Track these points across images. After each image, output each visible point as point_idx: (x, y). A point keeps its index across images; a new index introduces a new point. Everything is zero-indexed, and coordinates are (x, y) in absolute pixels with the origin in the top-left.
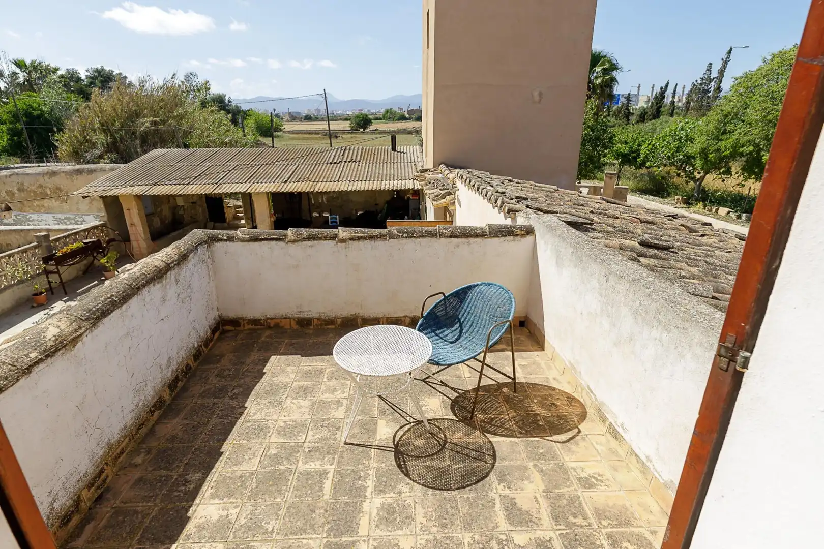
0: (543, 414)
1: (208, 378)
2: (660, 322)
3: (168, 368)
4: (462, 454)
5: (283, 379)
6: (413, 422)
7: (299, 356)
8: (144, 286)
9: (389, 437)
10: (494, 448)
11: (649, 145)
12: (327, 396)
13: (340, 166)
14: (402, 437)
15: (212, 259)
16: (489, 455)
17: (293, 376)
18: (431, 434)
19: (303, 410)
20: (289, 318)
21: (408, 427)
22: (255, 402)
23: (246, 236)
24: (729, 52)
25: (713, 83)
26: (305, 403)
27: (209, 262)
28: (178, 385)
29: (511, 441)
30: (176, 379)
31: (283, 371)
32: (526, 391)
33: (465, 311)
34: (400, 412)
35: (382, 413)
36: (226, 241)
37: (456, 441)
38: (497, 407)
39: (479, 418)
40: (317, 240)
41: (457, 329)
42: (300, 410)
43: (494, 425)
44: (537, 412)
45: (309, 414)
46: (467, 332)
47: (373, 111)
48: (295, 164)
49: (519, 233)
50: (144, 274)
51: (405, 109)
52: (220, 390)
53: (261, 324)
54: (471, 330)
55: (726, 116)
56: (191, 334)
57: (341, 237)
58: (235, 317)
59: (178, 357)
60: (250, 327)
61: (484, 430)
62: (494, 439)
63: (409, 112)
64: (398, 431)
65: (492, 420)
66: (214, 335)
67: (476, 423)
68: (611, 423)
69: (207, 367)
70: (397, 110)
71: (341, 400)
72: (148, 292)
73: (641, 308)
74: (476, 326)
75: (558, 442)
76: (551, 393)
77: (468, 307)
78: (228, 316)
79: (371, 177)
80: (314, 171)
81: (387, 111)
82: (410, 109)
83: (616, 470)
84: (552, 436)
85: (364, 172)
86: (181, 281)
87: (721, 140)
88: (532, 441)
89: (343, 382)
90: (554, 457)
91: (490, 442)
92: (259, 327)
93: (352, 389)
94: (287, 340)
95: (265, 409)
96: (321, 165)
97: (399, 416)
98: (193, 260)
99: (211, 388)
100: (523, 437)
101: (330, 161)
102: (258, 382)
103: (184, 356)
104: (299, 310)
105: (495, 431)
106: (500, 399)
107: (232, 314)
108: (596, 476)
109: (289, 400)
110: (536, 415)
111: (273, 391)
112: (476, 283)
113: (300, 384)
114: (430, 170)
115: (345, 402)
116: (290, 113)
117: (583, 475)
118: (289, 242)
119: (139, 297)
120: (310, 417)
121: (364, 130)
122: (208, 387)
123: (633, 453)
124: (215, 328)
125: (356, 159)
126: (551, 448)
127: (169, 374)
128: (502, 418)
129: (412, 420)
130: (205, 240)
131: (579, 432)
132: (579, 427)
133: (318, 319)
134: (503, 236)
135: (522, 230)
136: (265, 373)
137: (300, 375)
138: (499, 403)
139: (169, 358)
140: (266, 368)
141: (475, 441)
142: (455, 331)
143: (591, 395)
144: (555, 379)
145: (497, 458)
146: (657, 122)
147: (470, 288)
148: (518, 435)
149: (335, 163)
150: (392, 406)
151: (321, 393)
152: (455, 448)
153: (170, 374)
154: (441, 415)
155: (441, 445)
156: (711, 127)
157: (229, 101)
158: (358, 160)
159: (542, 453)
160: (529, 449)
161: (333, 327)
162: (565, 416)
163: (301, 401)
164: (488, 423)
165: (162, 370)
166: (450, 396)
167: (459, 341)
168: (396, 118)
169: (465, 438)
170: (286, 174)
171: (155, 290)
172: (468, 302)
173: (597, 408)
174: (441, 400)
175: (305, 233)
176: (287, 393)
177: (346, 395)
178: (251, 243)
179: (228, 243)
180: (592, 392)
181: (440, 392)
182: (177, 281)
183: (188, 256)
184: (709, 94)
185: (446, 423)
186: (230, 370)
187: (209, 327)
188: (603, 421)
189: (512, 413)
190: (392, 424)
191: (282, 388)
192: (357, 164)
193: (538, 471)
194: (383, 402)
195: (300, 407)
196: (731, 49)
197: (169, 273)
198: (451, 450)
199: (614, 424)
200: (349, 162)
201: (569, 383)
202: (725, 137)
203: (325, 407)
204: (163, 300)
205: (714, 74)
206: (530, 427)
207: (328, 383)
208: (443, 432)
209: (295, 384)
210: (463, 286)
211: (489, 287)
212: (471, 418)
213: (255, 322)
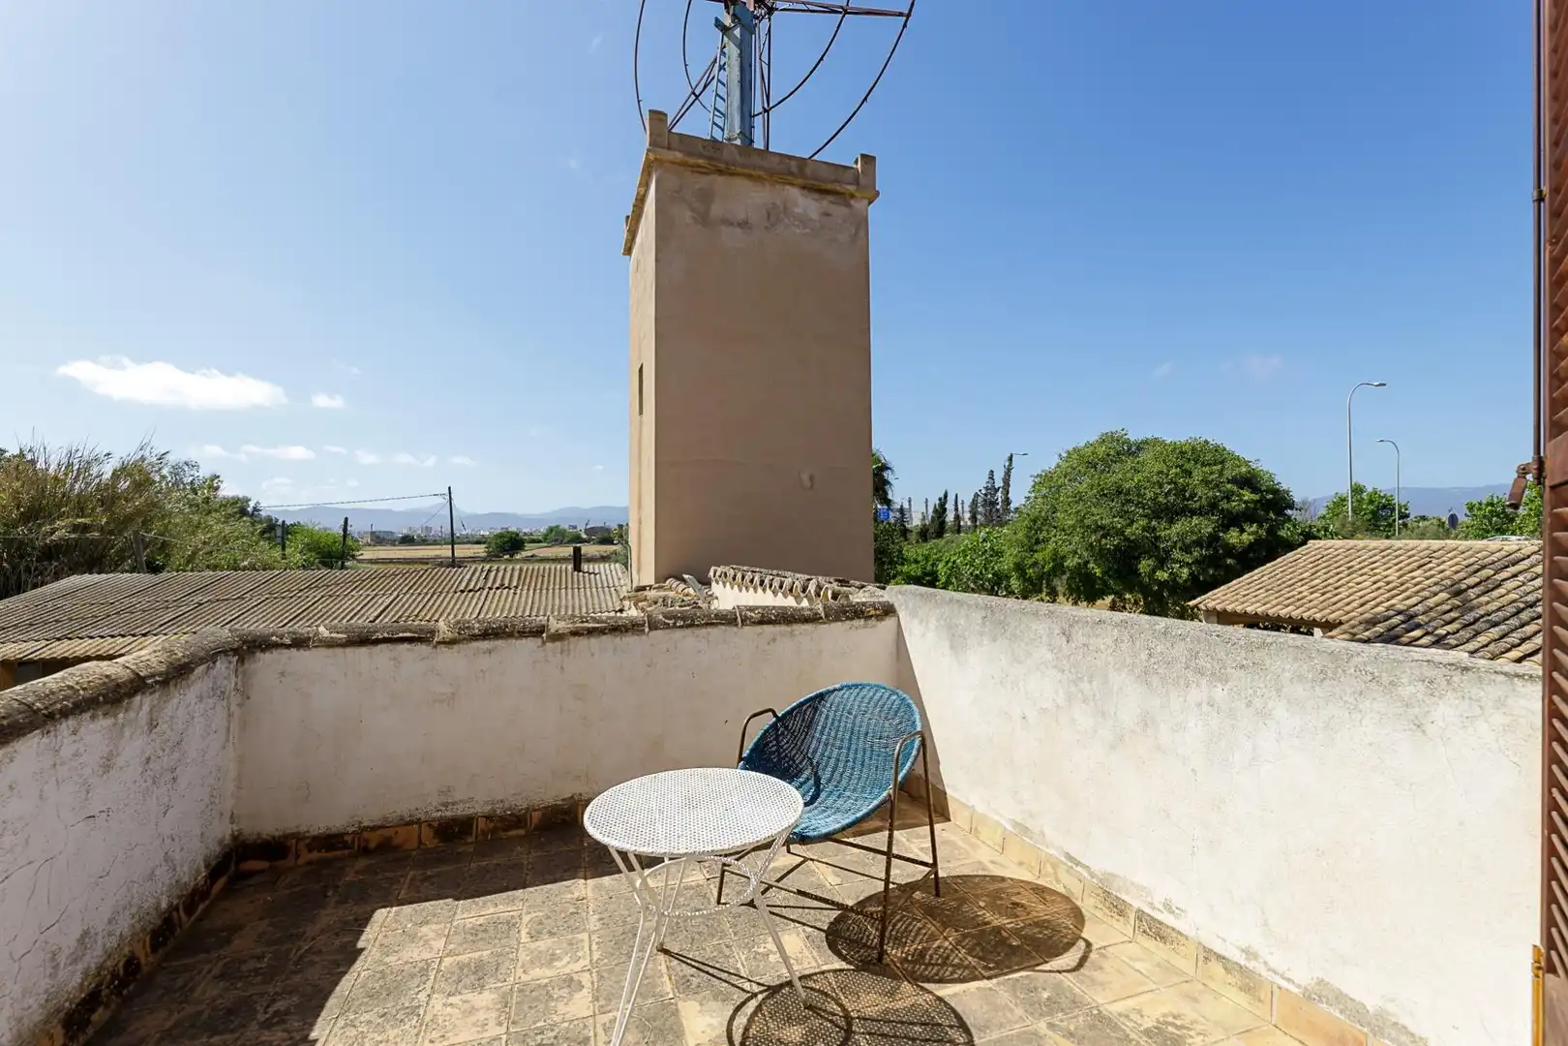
0: (1009, 926)
1: (192, 990)
2: (1200, 672)
3: (75, 961)
4: (895, 1036)
5: (414, 953)
6: (761, 992)
7: (450, 900)
8: (65, 714)
9: (717, 1037)
10: (954, 1011)
11: (947, 562)
12: (536, 972)
13: (481, 595)
14: (746, 1029)
15: (244, 694)
16: (951, 1027)
17: (440, 944)
18: (809, 1007)
19: (481, 1016)
20: (419, 822)
21: (752, 1005)
22: (341, 1022)
23: (340, 636)
24: (1010, 459)
25: (999, 494)
26: (486, 998)
27: (235, 699)
28: (95, 1017)
29: (978, 989)
30: (91, 1000)
31: (413, 937)
32: (956, 891)
33: (819, 742)
34: (724, 976)
35: (684, 986)
36: (288, 647)
37: (871, 1012)
38: (920, 929)
39: (895, 956)
40: (502, 638)
41: (808, 779)
42: (473, 1019)
43: (930, 964)
44: (996, 923)
45: (500, 1024)
46: (829, 781)
47: (526, 530)
48: (391, 594)
49: (872, 612)
50: (70, 687)
51: (581, 527)
52: (230, 1012)
53: (346, 846)
54: (837, 775)
55: (1035, 521)
56: (157, 872)
57: (552, 631)
58: (277, 834)
59: (110, 934)
60: (315, 855)
61: (915, 979)
62: (946, 991)
63: (587, 531)
64: (732, 1019)
65: (922, 954)
66: (213, 883)
67: (892, 966)
68: (1139, 910)
69: (188, 961)
70: (567, 527)
71: (575, 977)
72: (74, 733)
73: (1153, 661)
74: (845, 766)
75: (1064, 971)
76: (1001, 885)
77: (822, 733)
78: (259, 834)
79: (539, 609)
80: (430, 604)
81: (551, 530)
82: (588, 527)
83: (1195, 1000)
84: (1047, 962)
85: (526, 603)
86: (163, 727)
87: (1036, 551)
88: (1017, 980)
89: (570, 937)
90: (1076, 1003)
91: (940, 999)
92: (338, 853)
93: (594, 947)
94: (412, 873)
95: (370, 1036)
96: (443, 595)
97: (725, 985)
98: (198, 685)
99: (200, 1013)
100: (996, 976)
101: (462, 588)
102: (345, 973)
103: (127, 932)
104: (444, 799)
105: (937, 975)
106: (915, 911)
107: (269, 826)
108: (1170, 1019)
109: (438, 1001)
110: (998, 930)
111: (389, 987)
112: (831, 688)
113: (464, 958)
114: (651, 587)
115: (585, 979)
116: (373, 533)
117: (1148, 1024)
118: (439, 643)
119: (45, 740)
120: (503, 1029)
121: (512, 556)
122: (190, 1010)
123: (1209, 955)
124: (219, 864)
125: (509, 584)
126: (1058, 988)
127: (72, 981)
128: (939, 947)
129: (756, 989)
130: (235, 646)
131: (1089, 945)
132: (1083, 935)
133: (487, 817)
134: (848, 618)
135: (876, 609)
136: (363, 950)
137: (458, 939)
138: (919, 921)
139: (85, 934)
140: (363, 938)
141: (908, 1003)
142: (805, 782)
143: (1079, 869)
144: (992, 862)
145: (973, 1030)
146: (941, 542)
147: (821, 697)
148: (986, 974)
149: (470, 591)
150: (701, 967)
151: (520, 971)
152: (874, 1027)
153: (77, 979)
154: (814, 964)
155: (841, 1028)
156: (1020, 535)
157: (255, 509)
158: (515, 584)
159: (1049, 999)
160: (1022, 996)
161: (522, 832)
162: (1049, 921)
163: (469, 996)
164: (914, 962)
165: (56, 967)
166: (818, 925)
167: (819, 800)
168: (566, 540)
169: (885, 1004)
170: (372, 610)
171: (94, 730)
172: (821, 724)
173: (1100, 892)
174: (803, 935)
175: (477, 625)
176: (429, 984)
177: (585, 962)
178: (349, 650)
179: (293, 651)
180: (1078, 863)
181: (793, 921)
182: (152, 725)
183: (193, 670)
184: (998, 507)
185: (832, 979)
186: (260, 958)
187: (205, 861)
188: (1121, 913)
189: (953, 936)
190: (714, 1005)
191: (412, 976)
192: (512, 591)
193: (1064, 1036)
194: (676, 962)
195: (473, 1010)
196: (1012, 455)
197: (138, 698)
198: (869, 1034)
199: (1147, 910)
200: (497, 588)
201: (1021, 864)
202: (1039, 547)
203: (537, 999)
204: (107, 765)
205: (999, 483)
206: (999, 954)
207: (533, 946)
208: (833, 999)
209: (448, 961)
210: (808, 696)
211: (858, 690)
212: (880, 959)
213: (330, 841)
